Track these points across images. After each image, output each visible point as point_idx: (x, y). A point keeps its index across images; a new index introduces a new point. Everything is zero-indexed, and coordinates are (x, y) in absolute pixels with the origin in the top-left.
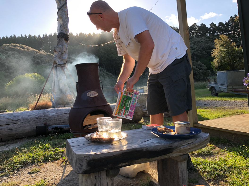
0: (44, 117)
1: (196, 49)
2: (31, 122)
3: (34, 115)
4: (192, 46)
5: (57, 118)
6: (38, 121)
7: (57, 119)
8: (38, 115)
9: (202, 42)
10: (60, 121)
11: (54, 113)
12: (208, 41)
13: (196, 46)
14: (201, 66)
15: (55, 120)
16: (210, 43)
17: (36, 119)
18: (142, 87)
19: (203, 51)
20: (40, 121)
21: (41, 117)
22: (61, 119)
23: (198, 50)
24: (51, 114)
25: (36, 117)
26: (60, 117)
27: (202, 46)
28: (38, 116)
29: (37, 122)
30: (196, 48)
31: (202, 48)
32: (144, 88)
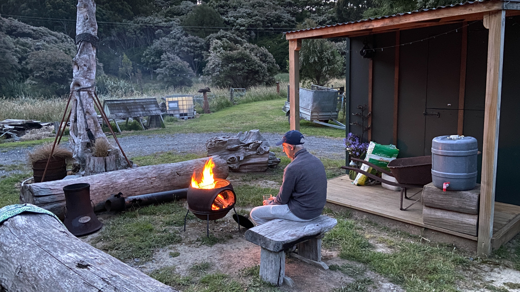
0: (112, 186)
1: (254, 18)
2: (97, 194)
3: (99, 184)
4: (250, 11)
5: (128, 186)
6: (105, 192)
7: (128, 188)
8: (103, 183)
9: (266, 6)
10: (133, 190)
11: (123, 179)
12: (277, 5)
13: (256, 12)
14: (266, 56)
15: (127, 189)
16: (280, 9)
17: (103, 190)
18: (175, 99)
19: (268, 23)
20: (109, 192)
21: (108, 186)
22: (133, 187)
23: (259, 20)
24: (121, 181)
25: (102, 187)
26: (132, 184)
27: (267, 14)
28: (104, 185)
29: (105, 194)
30: (257, 15)
31: (265, 16)
32: (178, 101)
